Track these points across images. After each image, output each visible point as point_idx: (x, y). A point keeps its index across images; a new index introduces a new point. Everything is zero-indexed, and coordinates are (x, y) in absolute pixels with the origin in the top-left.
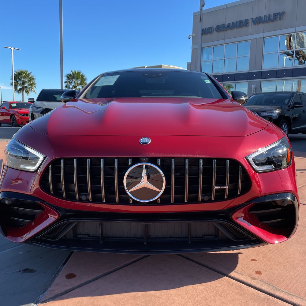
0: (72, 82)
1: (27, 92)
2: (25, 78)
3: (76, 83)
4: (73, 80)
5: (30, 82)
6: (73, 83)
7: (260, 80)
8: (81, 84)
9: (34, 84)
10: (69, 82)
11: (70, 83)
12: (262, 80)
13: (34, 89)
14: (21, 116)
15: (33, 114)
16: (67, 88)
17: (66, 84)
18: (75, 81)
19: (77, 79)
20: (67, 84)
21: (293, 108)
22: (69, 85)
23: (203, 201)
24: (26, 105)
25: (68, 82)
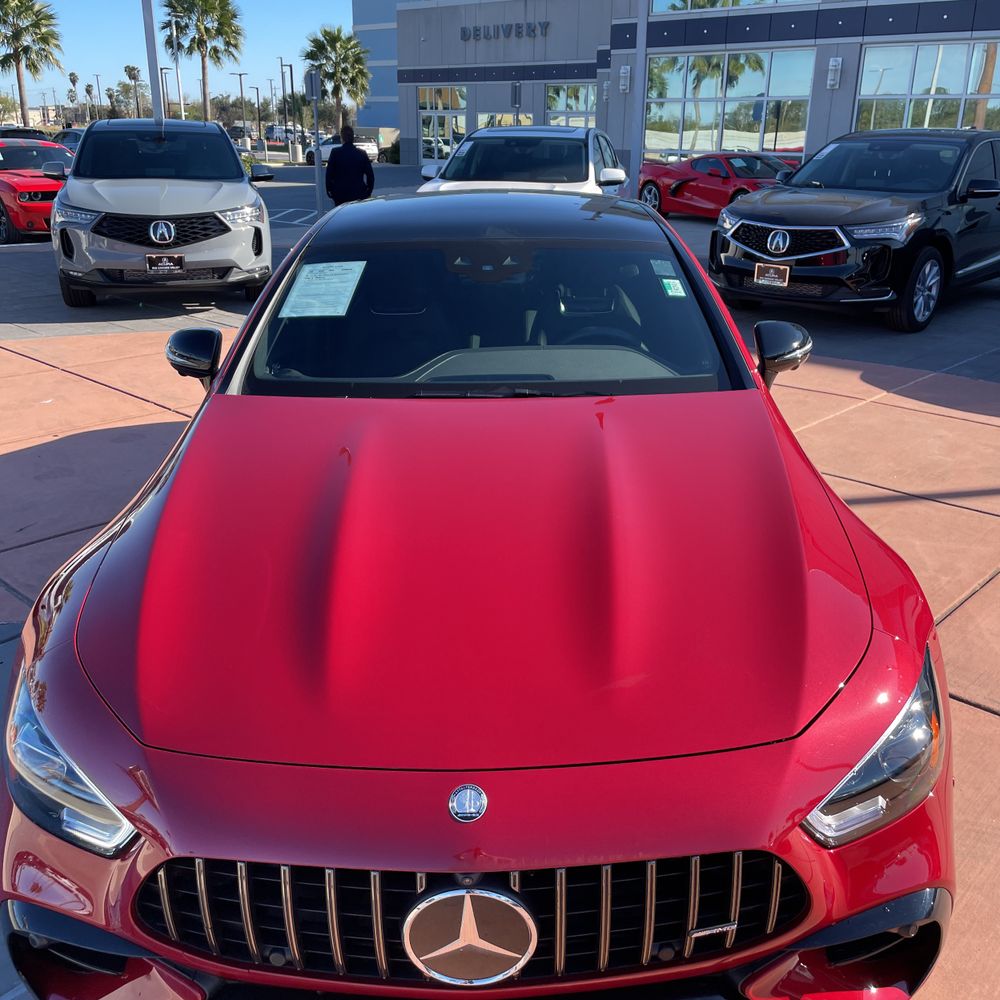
0: (187, 26)
1: (33, 67)
2: (19, 14)
3: (202, 27)
4: (190, 19)
5: (38, 31)
6: (192, 28)
7: (859, 39)
8: (219, 32)
9: (53, 35)
10: (177, 23)
11: (181, 29)
12: (867, 39)
13: (56, 52)
14: (25, 201)
15: (67, 233)
16: (172, 47)
17: (167, 32)
18: (198, 20)
19: (205, 12)
20: (172, 34)
21: (963, 200)
22: (177, 36)
23: (656, 963)
24: (35, 153)
25: (174, 27)
